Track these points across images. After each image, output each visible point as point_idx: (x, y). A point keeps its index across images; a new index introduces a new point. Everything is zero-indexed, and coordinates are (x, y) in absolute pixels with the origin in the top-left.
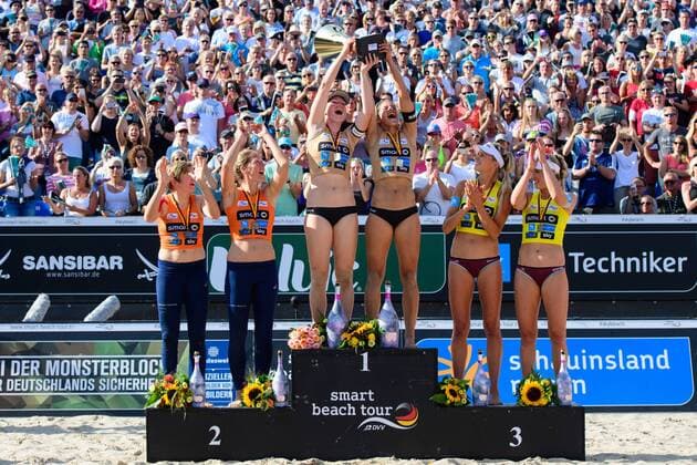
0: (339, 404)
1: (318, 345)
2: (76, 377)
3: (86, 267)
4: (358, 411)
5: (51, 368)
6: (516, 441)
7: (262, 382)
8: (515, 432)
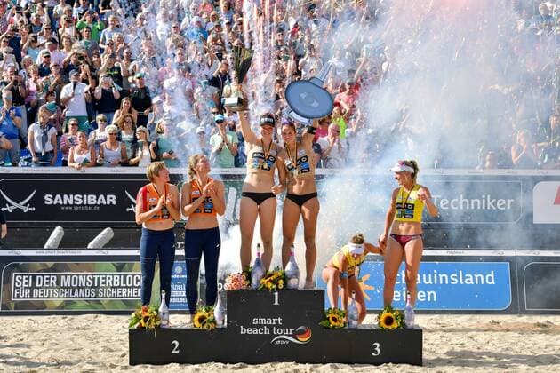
0: (258, 326)
1: (244, 287)
2: (82, 287)
3: (90, 203)
4: (271, 331)
5: (65, 281)
6: (376, 352)
7: (207, 311)
8: (376, 346)
